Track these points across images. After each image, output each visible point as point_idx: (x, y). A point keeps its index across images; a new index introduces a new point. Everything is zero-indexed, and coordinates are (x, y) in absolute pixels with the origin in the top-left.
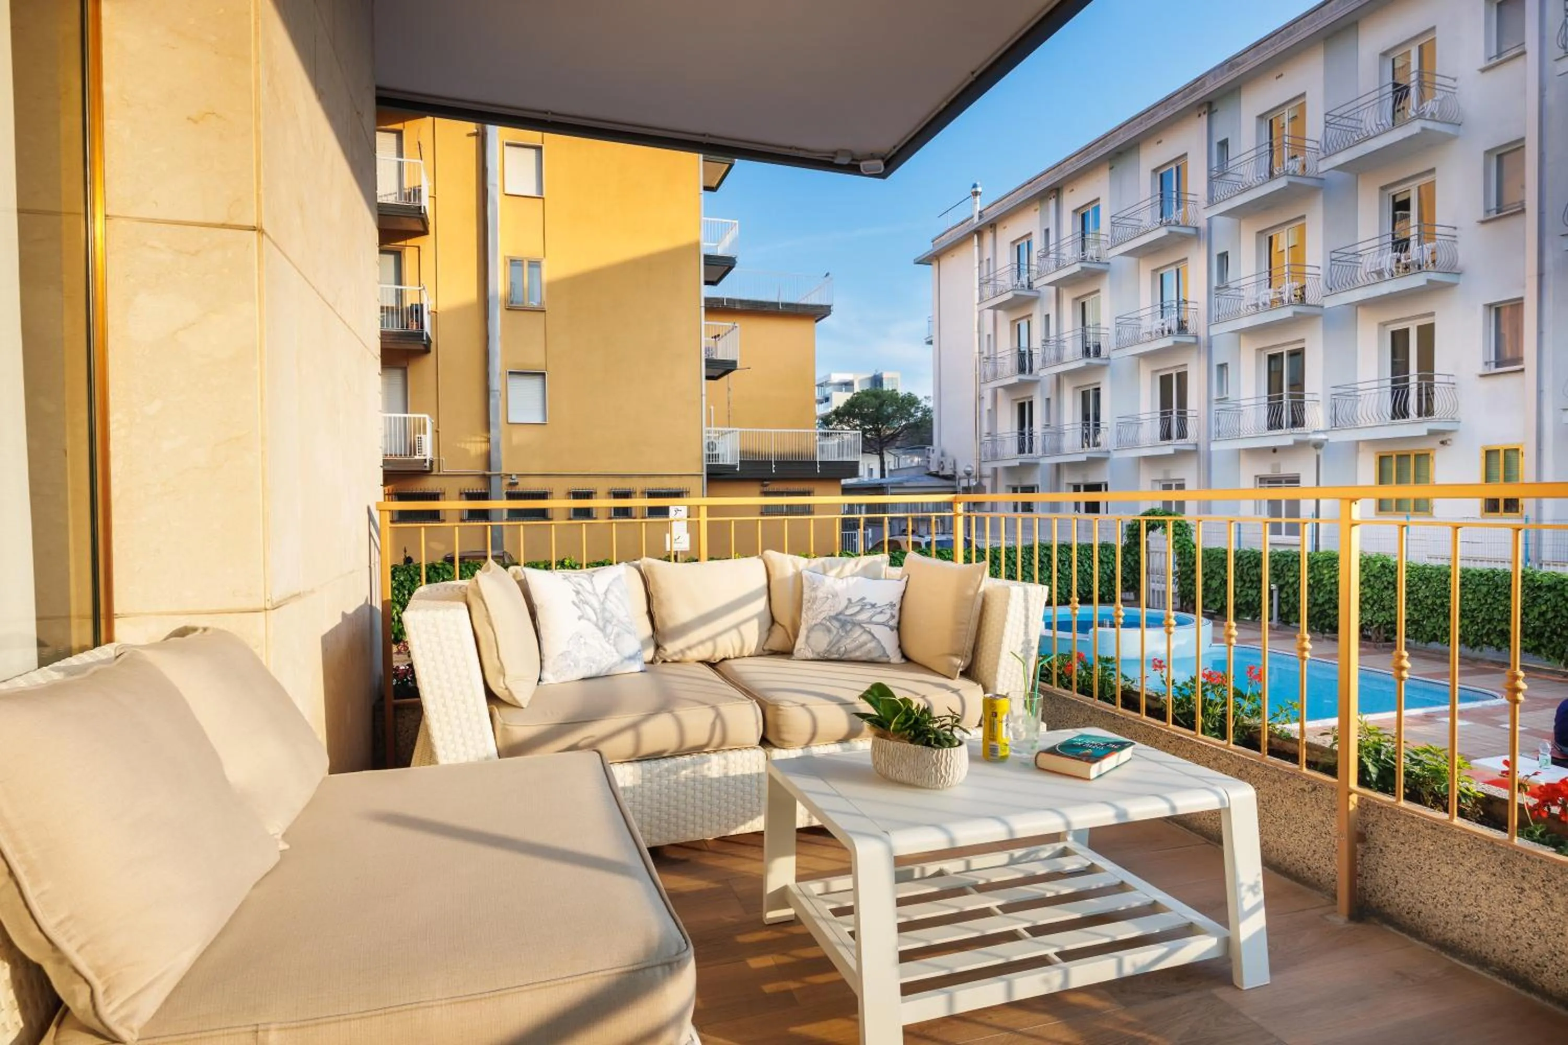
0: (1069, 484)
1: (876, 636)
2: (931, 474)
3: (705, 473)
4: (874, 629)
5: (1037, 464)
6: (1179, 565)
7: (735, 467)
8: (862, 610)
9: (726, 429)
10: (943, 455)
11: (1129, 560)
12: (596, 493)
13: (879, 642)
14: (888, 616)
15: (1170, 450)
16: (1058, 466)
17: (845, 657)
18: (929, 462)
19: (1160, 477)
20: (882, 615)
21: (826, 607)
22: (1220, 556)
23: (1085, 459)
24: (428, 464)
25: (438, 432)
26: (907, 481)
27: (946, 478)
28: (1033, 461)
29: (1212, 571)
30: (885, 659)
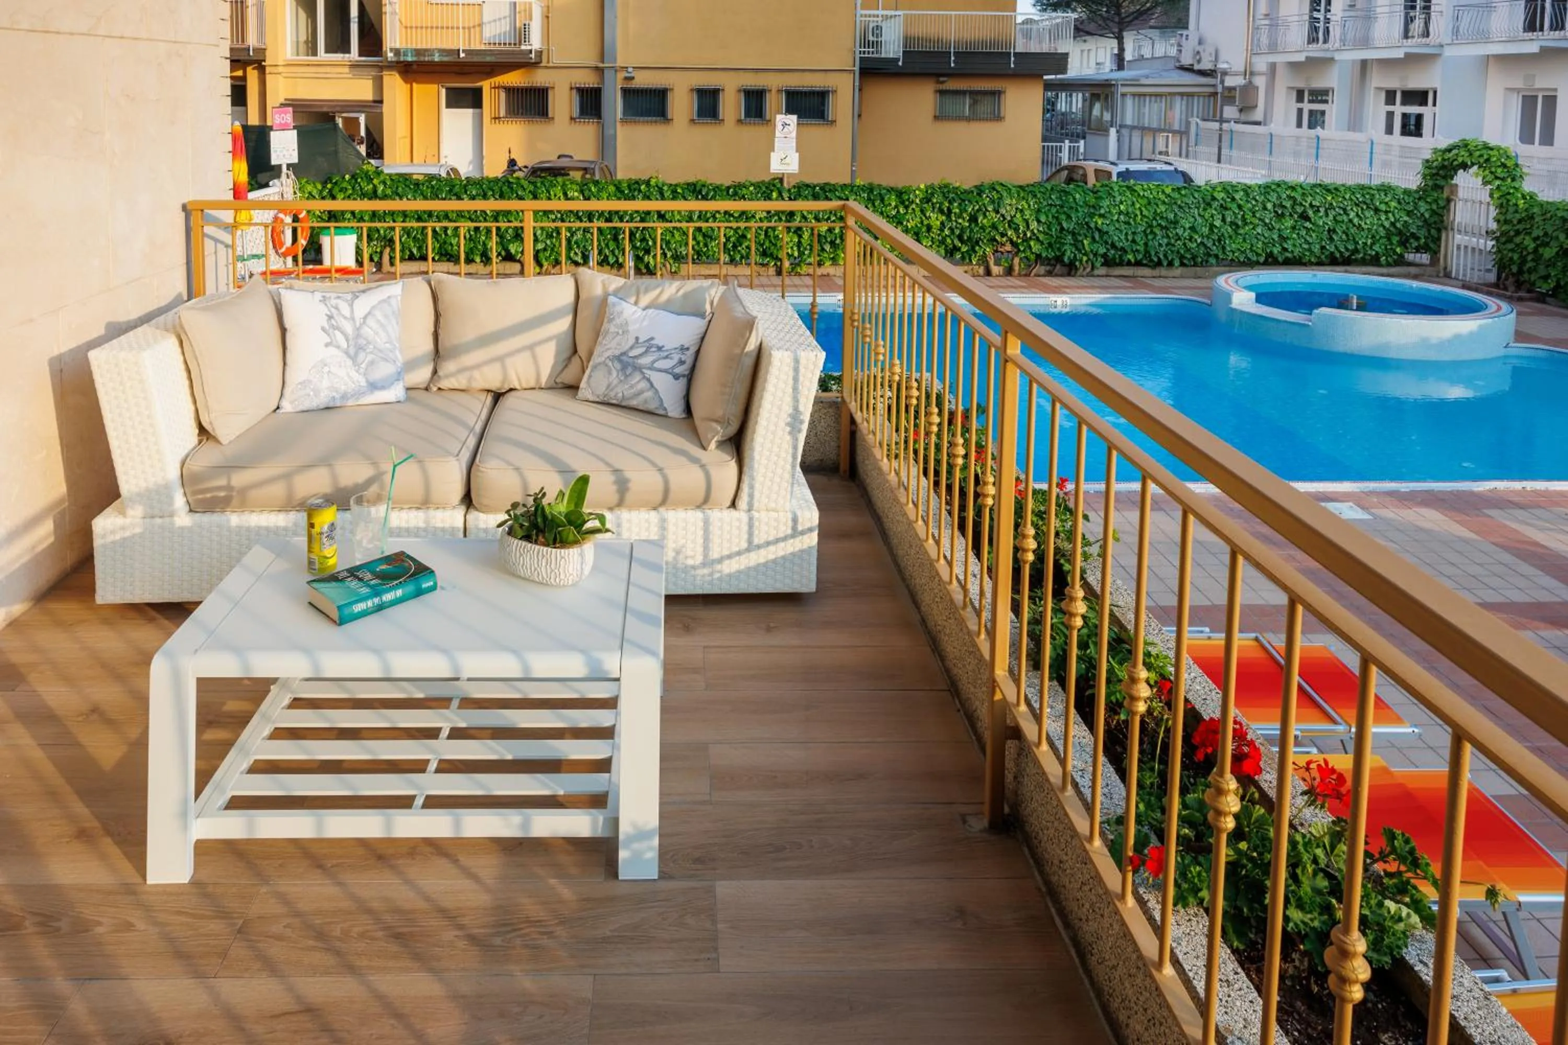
0: (1379, 89)
1: (655, 385)
2: (1183, 68)
3: (857, 68)
4: (655, 377)
5: (1332, 60)
6: (1498, 221)
7: (898, 60)
8: (646, 352)
9: (893, 13)
10: (1200, 42)
11: (1422, 210)
12: (723, 90)
13: (657, 391)
14: (675, 361)
15: (1533, 48)
16: (1364, 63)
17: (624, 404)
18: (1180, 51)
19: (1519, 84)
20: (668, 360)
21: (613, 344)
22: (1560, 214)
23: (1402, 56)
24: (533, 56)
25: (548, 17)
26: (1147, 77)
27: (1202, 73)
28: (1328, 55)
29: (1546, 234)
30: (661, 412)
